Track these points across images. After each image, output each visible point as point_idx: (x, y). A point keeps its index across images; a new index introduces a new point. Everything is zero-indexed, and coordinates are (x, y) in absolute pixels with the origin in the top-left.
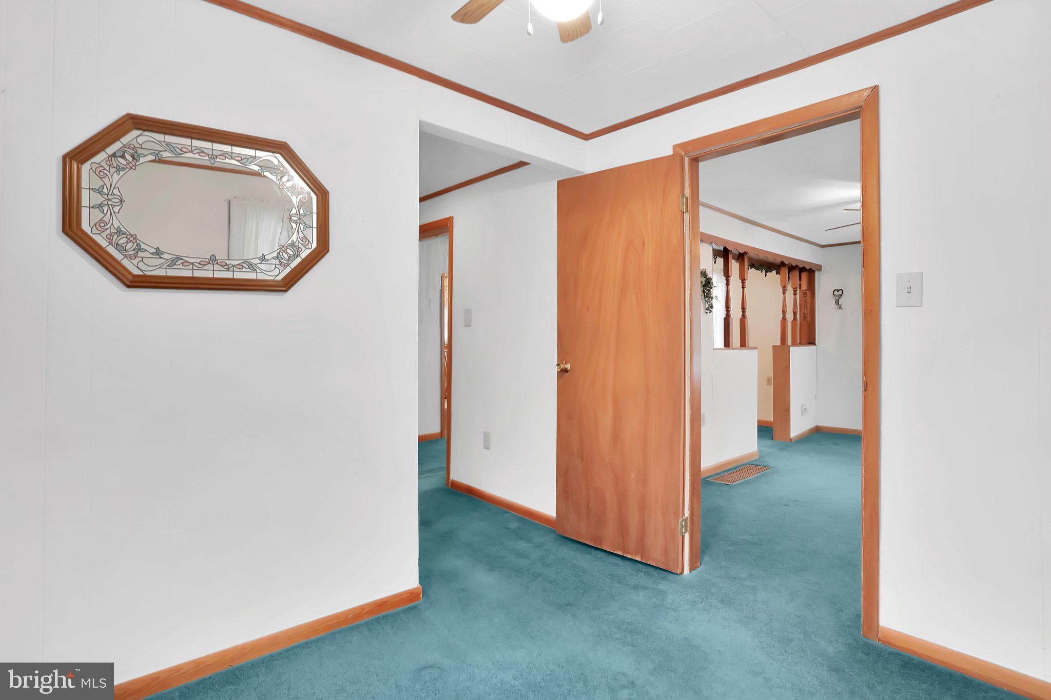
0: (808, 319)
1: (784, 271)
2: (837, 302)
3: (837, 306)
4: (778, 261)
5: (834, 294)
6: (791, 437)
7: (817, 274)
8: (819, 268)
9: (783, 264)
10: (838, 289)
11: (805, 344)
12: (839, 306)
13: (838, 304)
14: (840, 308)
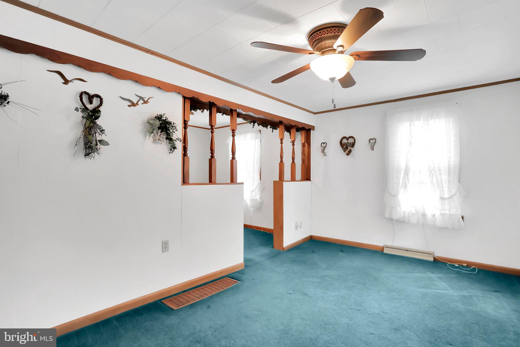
0: (306, 162)
1: (282, 127)
2: (323, 151)
3: (323, 154)
4: (277, 120)
5: (321, 146)
6: (284, 246)
7: (312, 131)
8: (313, 128)
9: (281, 123)
10: (324, 142)
11: (305, 180)
12: (324, 154)
13: (324, 153)
14: (325, 155)
